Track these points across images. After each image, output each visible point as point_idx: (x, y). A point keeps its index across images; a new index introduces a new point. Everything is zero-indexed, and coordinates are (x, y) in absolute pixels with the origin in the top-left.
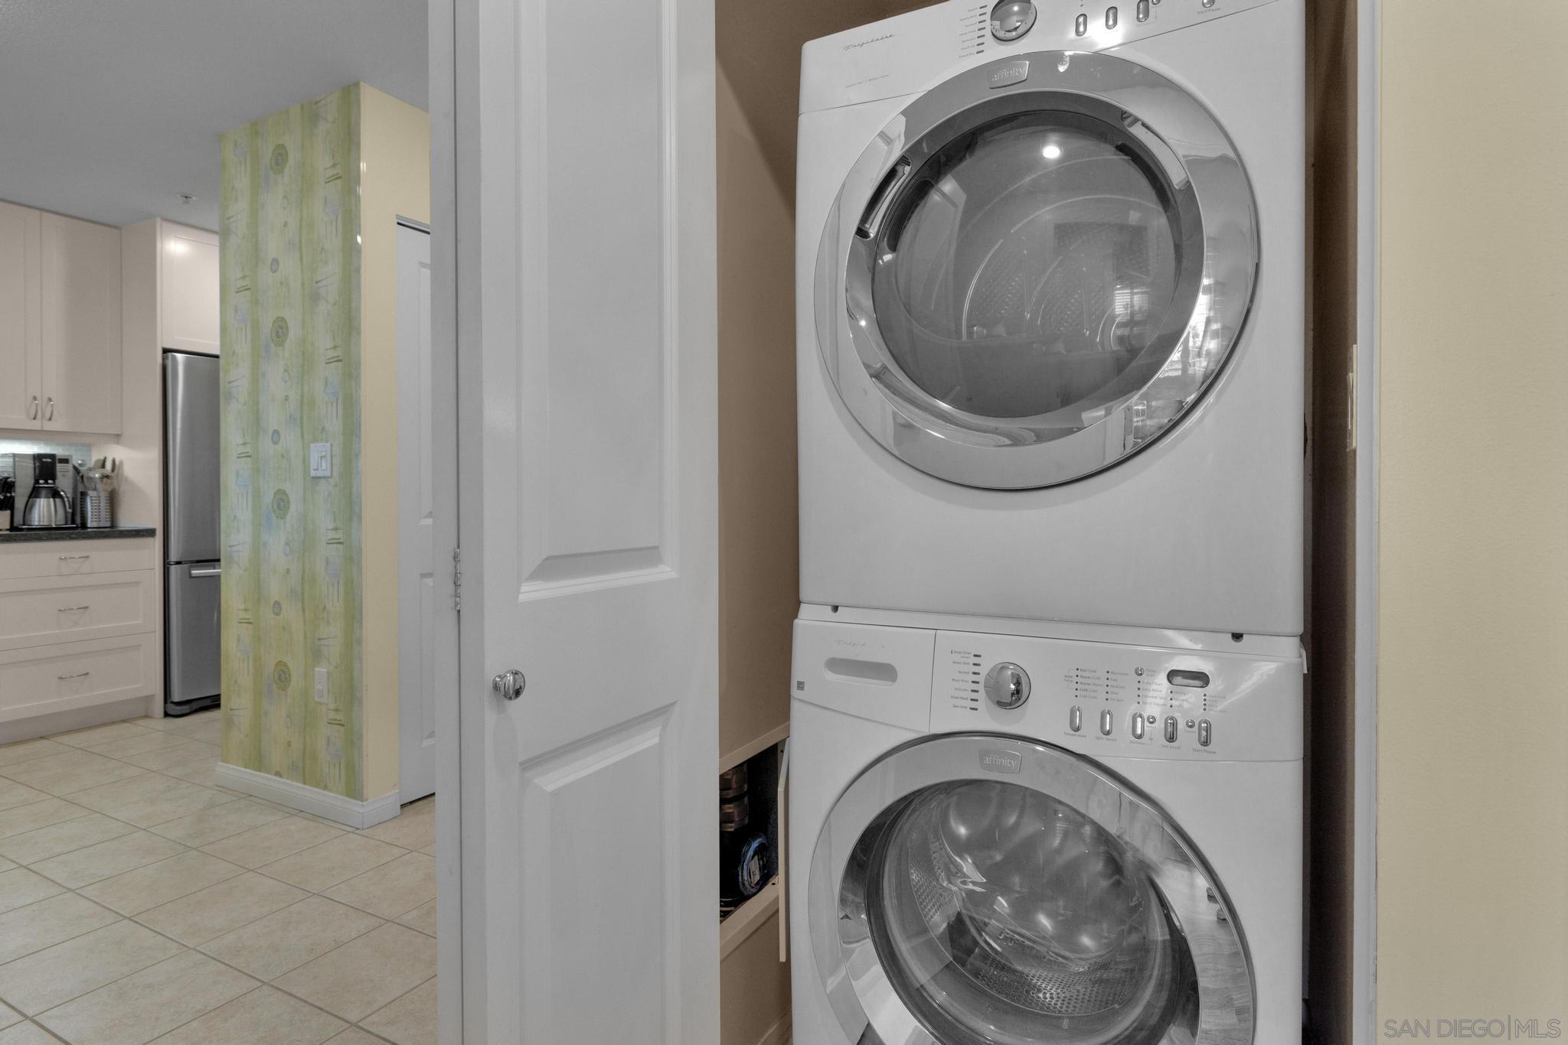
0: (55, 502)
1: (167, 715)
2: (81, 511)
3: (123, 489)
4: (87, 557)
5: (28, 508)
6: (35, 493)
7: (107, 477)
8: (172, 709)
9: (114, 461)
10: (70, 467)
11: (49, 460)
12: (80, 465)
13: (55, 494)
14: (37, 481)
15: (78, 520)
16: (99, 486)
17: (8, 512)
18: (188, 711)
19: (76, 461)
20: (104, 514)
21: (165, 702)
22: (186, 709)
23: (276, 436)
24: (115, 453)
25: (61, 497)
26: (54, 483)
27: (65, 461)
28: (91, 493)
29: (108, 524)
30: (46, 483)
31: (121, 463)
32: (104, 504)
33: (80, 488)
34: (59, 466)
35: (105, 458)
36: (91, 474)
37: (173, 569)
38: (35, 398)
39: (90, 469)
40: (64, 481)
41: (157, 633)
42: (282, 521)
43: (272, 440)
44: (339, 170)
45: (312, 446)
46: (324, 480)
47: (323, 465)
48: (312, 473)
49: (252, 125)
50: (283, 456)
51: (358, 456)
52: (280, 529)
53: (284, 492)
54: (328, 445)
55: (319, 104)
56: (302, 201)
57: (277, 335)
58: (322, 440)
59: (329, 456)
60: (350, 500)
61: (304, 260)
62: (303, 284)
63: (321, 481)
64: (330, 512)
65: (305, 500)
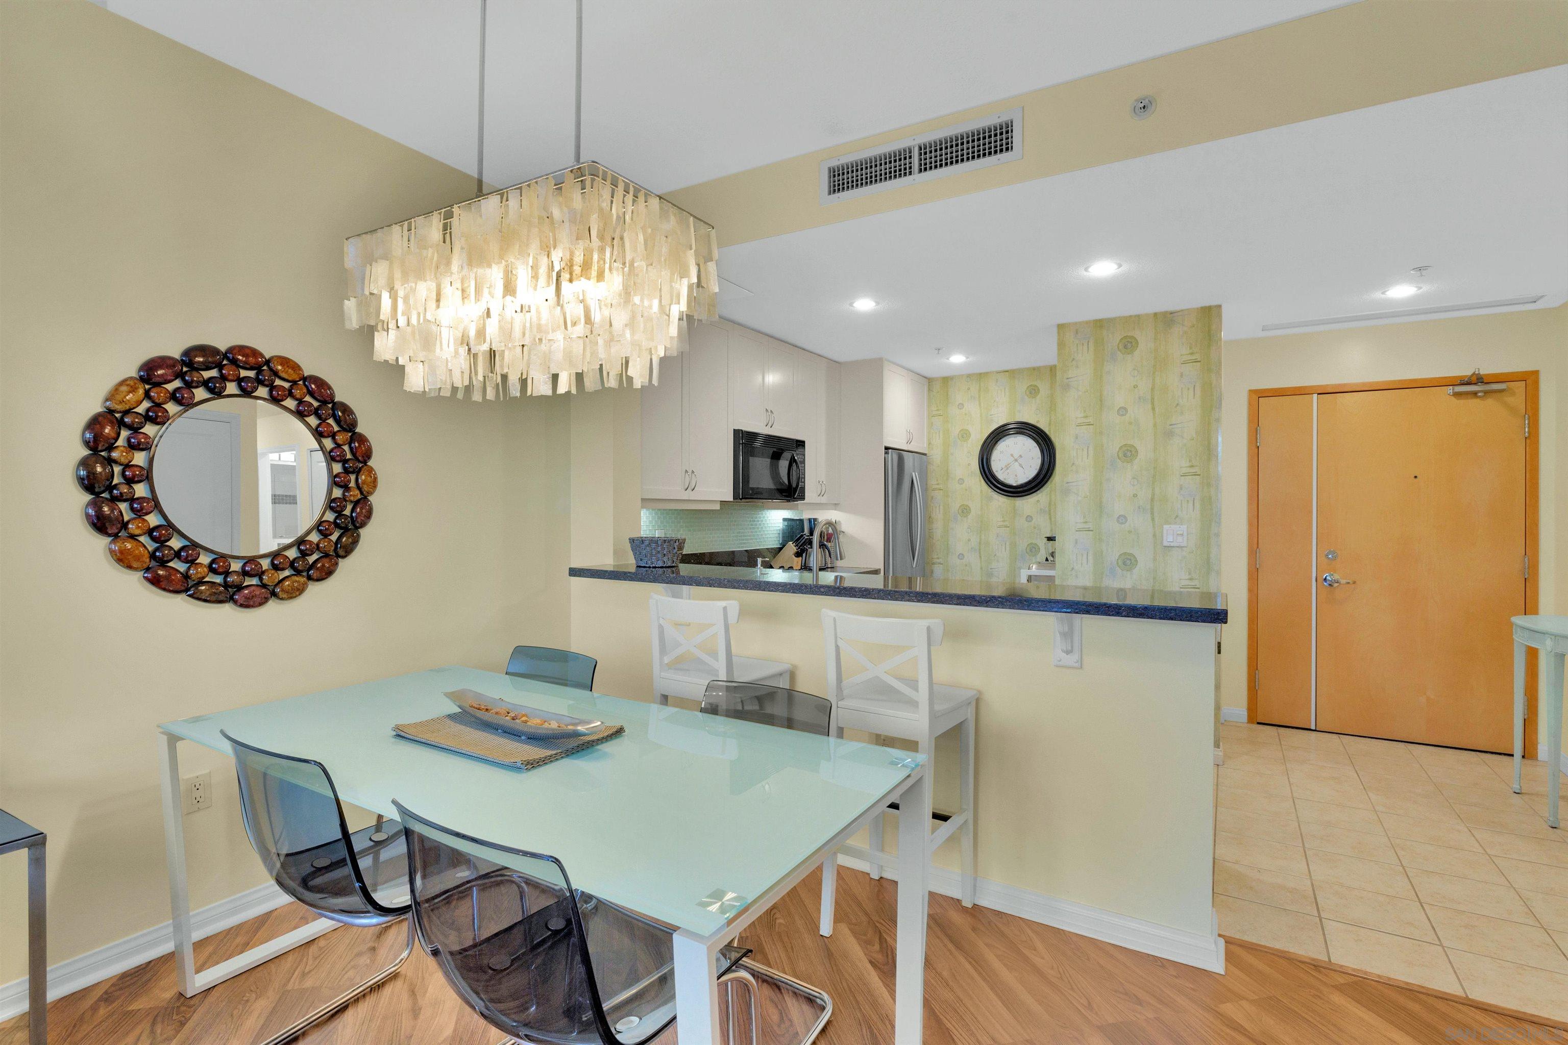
23: (1122, 518)
38: (819, 482)
42: (1129, 573)
43: (1118, 521)
44: (1197, 356)
45: (1166, 527)
46: (1177, 549)
47: (1180, 539)
48: (1165, 544)
49: (1096, 321)
50: (1130, 532)
51: (1217, 535)
52: (1126, 577)
53: (1131, 555)
54: (1184, 527)
55: (1176, 314)
56: (1154, 373)
57: (1125, 455)
58: (1175, 523)
59: (1185, 534)
60: (1208, 561)
61: (1157, 410)
62: (1155, 425)
63: (1173, 549)
64: (1184, 569)
65: (1154, 560)
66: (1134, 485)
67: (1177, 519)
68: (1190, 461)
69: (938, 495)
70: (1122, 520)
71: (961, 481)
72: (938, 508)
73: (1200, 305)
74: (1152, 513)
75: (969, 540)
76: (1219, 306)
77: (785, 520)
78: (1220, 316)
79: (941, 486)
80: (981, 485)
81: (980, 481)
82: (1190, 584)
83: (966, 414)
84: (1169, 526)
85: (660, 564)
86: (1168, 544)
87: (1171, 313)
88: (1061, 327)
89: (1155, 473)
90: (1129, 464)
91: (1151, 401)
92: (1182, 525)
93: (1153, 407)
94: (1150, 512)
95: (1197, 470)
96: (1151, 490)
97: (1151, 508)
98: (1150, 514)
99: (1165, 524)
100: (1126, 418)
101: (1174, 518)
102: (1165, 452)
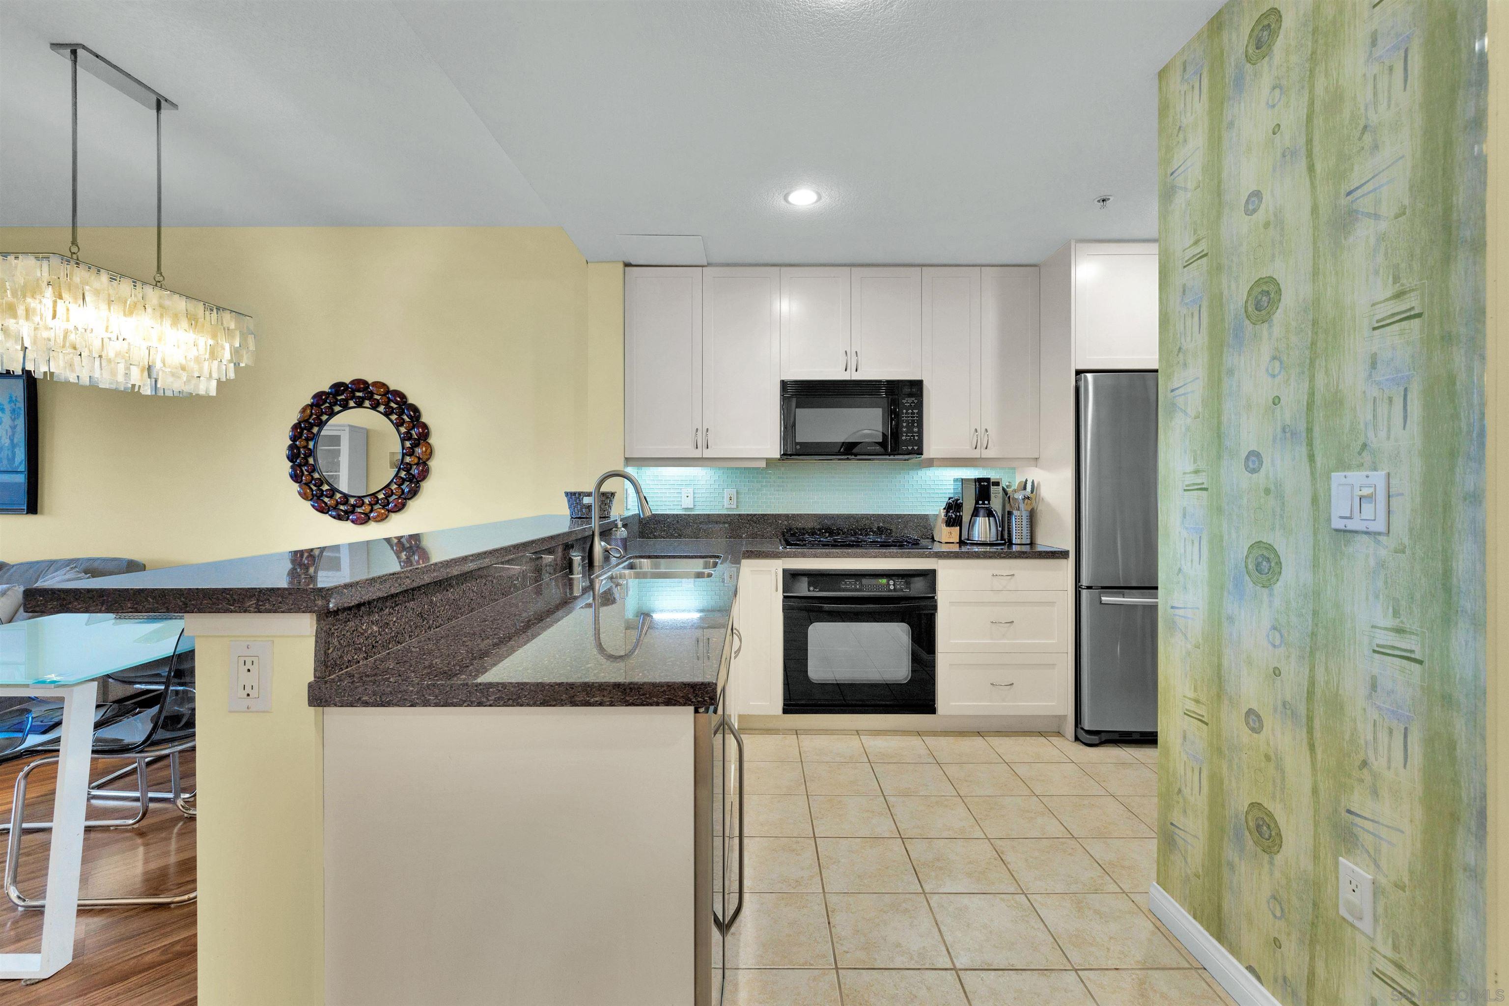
0: (989, 520)
1: (1077, 739)
2: (1008, 528)
3: (1041, 508)
4: (1013, 575)
5: (971, 524)
6: (975, 513)
7: (1028, 498)
8: (1083, 736)
9: (1033, 482)
10: (1000, 488)
11: (986, 484)
12: (1007, 486)
13: (990, 514)
14: (977, 503)
15: (1006, 536)
16: (1022, 506)
17: (958, 528)
18: (1098, 742)
19: (1004, 484)
20: (1026, 532)
21: (1076, 726)
22: (1095, 739)
23: (1254, 461)
24: (1034, 475)
25: (993, 516)
26: (989, 503)
27: (997, 484)
28: (1015, 513)
29: (1028, 542)
30: (983, 503)
31: (1039, 484)
32: (1025, 523)
33: (1008, 509)
34: (993, 489)
35: (1026, 480)
36: (1016, 496)
37: (1085, 593)
38: (976, 430)
39: (1015, 491)
40: (996, 504)
41: (1070, 655)
42: (1265, 590)
43: (1247, 467)
45: (1337, 477)
46: (1365, 537)
47: (1368, 510)
48: (1337, 524)
49: (1212, 22)
50: (1267, 491)
51: (1475, 498)
52: (1262, 602)
53: (1270, 548)
54: (1378, 478)
57: (1258, 306)
58: (1360, 466)
59: (1383, 495)
61: (1318, 167)
62: (1314, 211)
63: (1358, 538)
64: (1381, 597)
65: (1315, 565)
66: (1273, 376)
67: (1364, 454)
68: (1396, 280)
74: (1310, 444)
77: (956, 480)
82: (1396, 644)
84: (1345, 474)
86: (1342, 524)
88: (1162, 75)
89: (1316, 333)
90: (1266, 325)
91: (1307, 150)
92: (1375, 469)
93: (1311, 163)
94: (1306, 440)
95: (1413, 302)
96: (1308, 382)
97: (1307, 429)
98: (1305, 444)
99: (1337, 469)
100: (1261, 216)
101: (1358, 450)
102: (1337, 273)
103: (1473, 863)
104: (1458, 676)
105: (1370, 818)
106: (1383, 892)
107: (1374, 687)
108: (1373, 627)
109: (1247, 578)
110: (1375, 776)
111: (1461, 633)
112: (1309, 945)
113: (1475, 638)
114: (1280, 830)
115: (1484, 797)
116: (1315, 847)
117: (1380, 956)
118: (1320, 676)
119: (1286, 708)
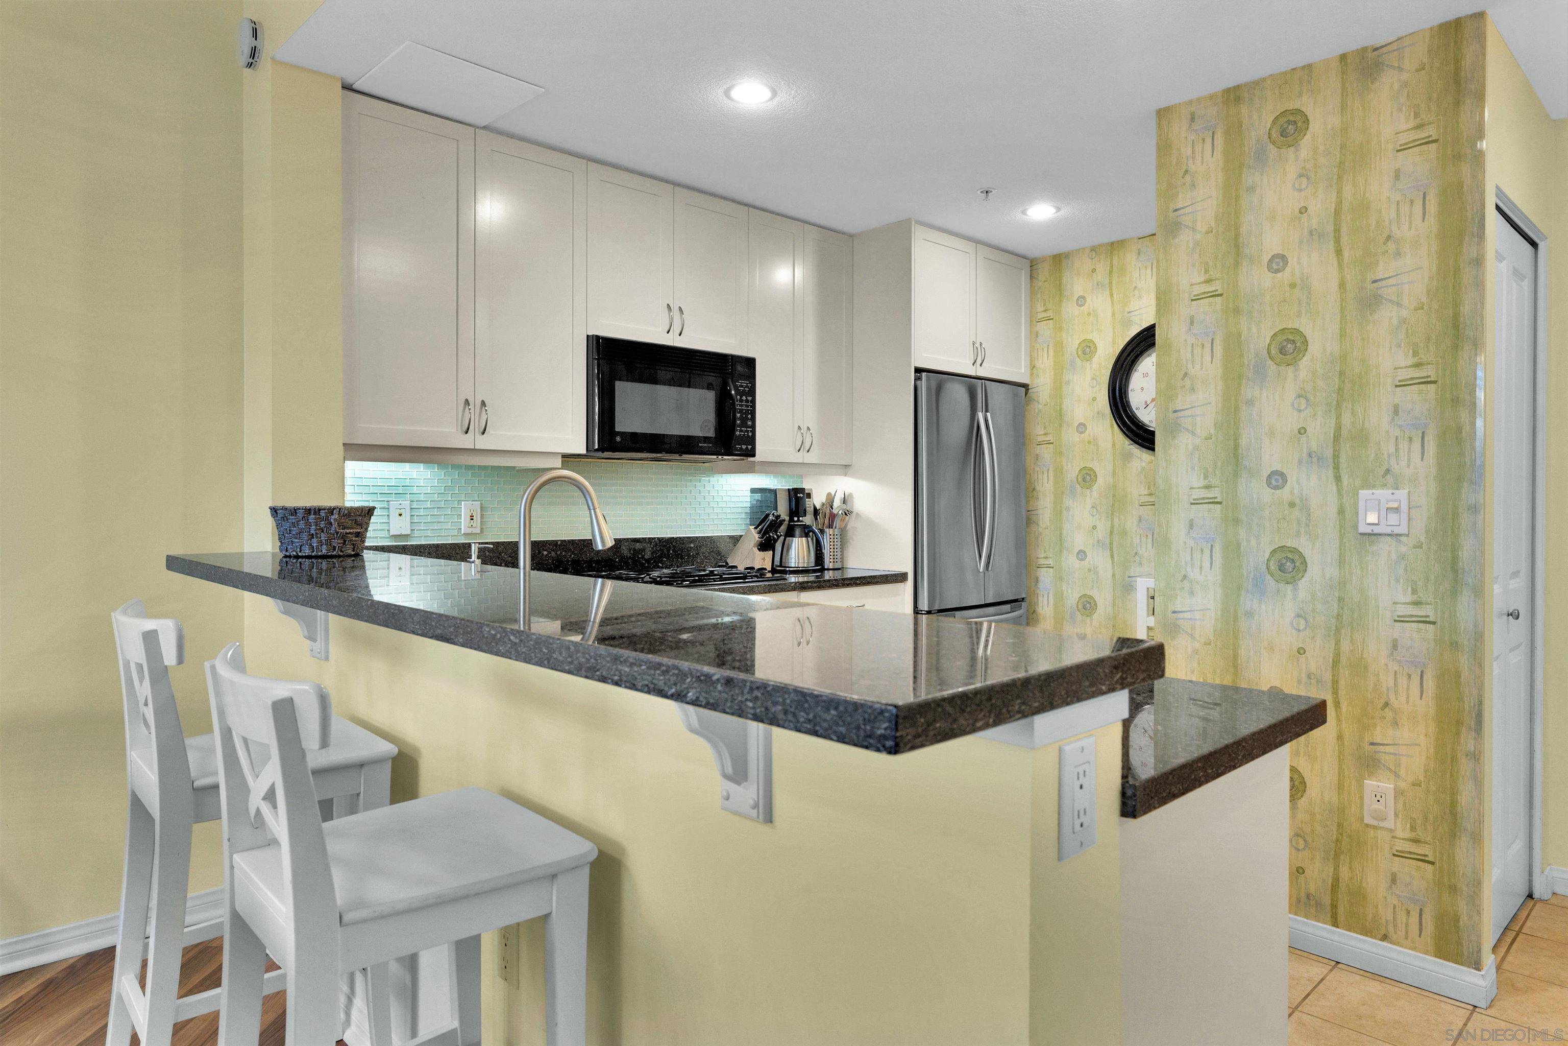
0: (807, 540)
13: (808, 533)
23: (1276, 478)
30: (799, 520)
32: (838, 543)
42: (1290, 587)
43: (1269, 484)
44: (1431, 131)
45: (1364, 494)
46: (1389, 538)
47: (1393, 518)
48: (1363, 529)
49: (1227, 91)
50: (1292, 505)
51: (1474, 509)
52: (1285, 596)
53: (1295, 551)
54: (1402, 494)
55: (1384, 50)
56: (1340, 178)
57: (1282, 351)
58: (1384, 486)
59: (1404, 507)
60: (1454, 566)
61: (1346, 254)
62: (1342, 285)
63: (1382, 539)
64: (1402, 581)
65: (1341, 562)
66: (1299, 410)
67: (1387, 477)
68: (1415, 354)
69: (1046, 452)
70: (1277, 480)
71: (1082, 428)
72: (1046, 473)
73: (1436, 23)
74: (1337, 466)
75: (1094, 528)
76: (1480, 16)
77: (753, 491)
78: (1481, 38)
79: (1049, 438)
80: (1113, 434)
81: (1112, 426)
82: (1414, 613)
83: (1089, 314)
84: (1371, 491)
85: (307, 551)
86: (1368, 530)
87: (1376, 49)
88: (1163, 114)
89: (1343, 382)
90: (1291, 368)
91: (1335, 237)
92: (1397, 488)
93: (1339, 248)
94: (1333, 464)
95: (1430, 372)
96: (1335, 419)
97: (1334, 455)
98: (1331, 467)
99: (1363, 488)
100: (1285, 276)
101: (1382, 473)
102: (1363, 339)
103: (1473, 749)
104: (1462, 628)
105: (1391, 743)
106: (1402, 794)
107: (1395, 647)
108: (1394, 603)
109: (1269, 577)
110: (1395, 711)
111: (1465, 598)
112: (1334, 859)
113: (1475, 601)
114: (1304, 778)
115: (1481, 703)
116: (1339, 780)
117: (1399, 840)
118: (1346, 646)
119: (1311, 679)
